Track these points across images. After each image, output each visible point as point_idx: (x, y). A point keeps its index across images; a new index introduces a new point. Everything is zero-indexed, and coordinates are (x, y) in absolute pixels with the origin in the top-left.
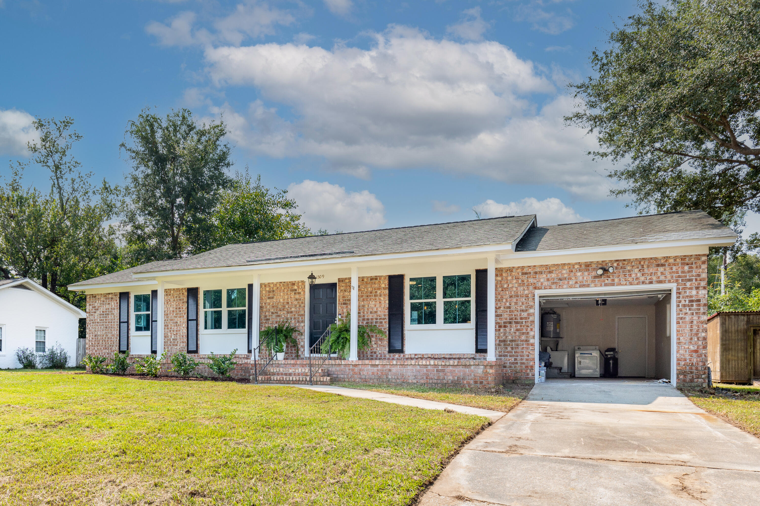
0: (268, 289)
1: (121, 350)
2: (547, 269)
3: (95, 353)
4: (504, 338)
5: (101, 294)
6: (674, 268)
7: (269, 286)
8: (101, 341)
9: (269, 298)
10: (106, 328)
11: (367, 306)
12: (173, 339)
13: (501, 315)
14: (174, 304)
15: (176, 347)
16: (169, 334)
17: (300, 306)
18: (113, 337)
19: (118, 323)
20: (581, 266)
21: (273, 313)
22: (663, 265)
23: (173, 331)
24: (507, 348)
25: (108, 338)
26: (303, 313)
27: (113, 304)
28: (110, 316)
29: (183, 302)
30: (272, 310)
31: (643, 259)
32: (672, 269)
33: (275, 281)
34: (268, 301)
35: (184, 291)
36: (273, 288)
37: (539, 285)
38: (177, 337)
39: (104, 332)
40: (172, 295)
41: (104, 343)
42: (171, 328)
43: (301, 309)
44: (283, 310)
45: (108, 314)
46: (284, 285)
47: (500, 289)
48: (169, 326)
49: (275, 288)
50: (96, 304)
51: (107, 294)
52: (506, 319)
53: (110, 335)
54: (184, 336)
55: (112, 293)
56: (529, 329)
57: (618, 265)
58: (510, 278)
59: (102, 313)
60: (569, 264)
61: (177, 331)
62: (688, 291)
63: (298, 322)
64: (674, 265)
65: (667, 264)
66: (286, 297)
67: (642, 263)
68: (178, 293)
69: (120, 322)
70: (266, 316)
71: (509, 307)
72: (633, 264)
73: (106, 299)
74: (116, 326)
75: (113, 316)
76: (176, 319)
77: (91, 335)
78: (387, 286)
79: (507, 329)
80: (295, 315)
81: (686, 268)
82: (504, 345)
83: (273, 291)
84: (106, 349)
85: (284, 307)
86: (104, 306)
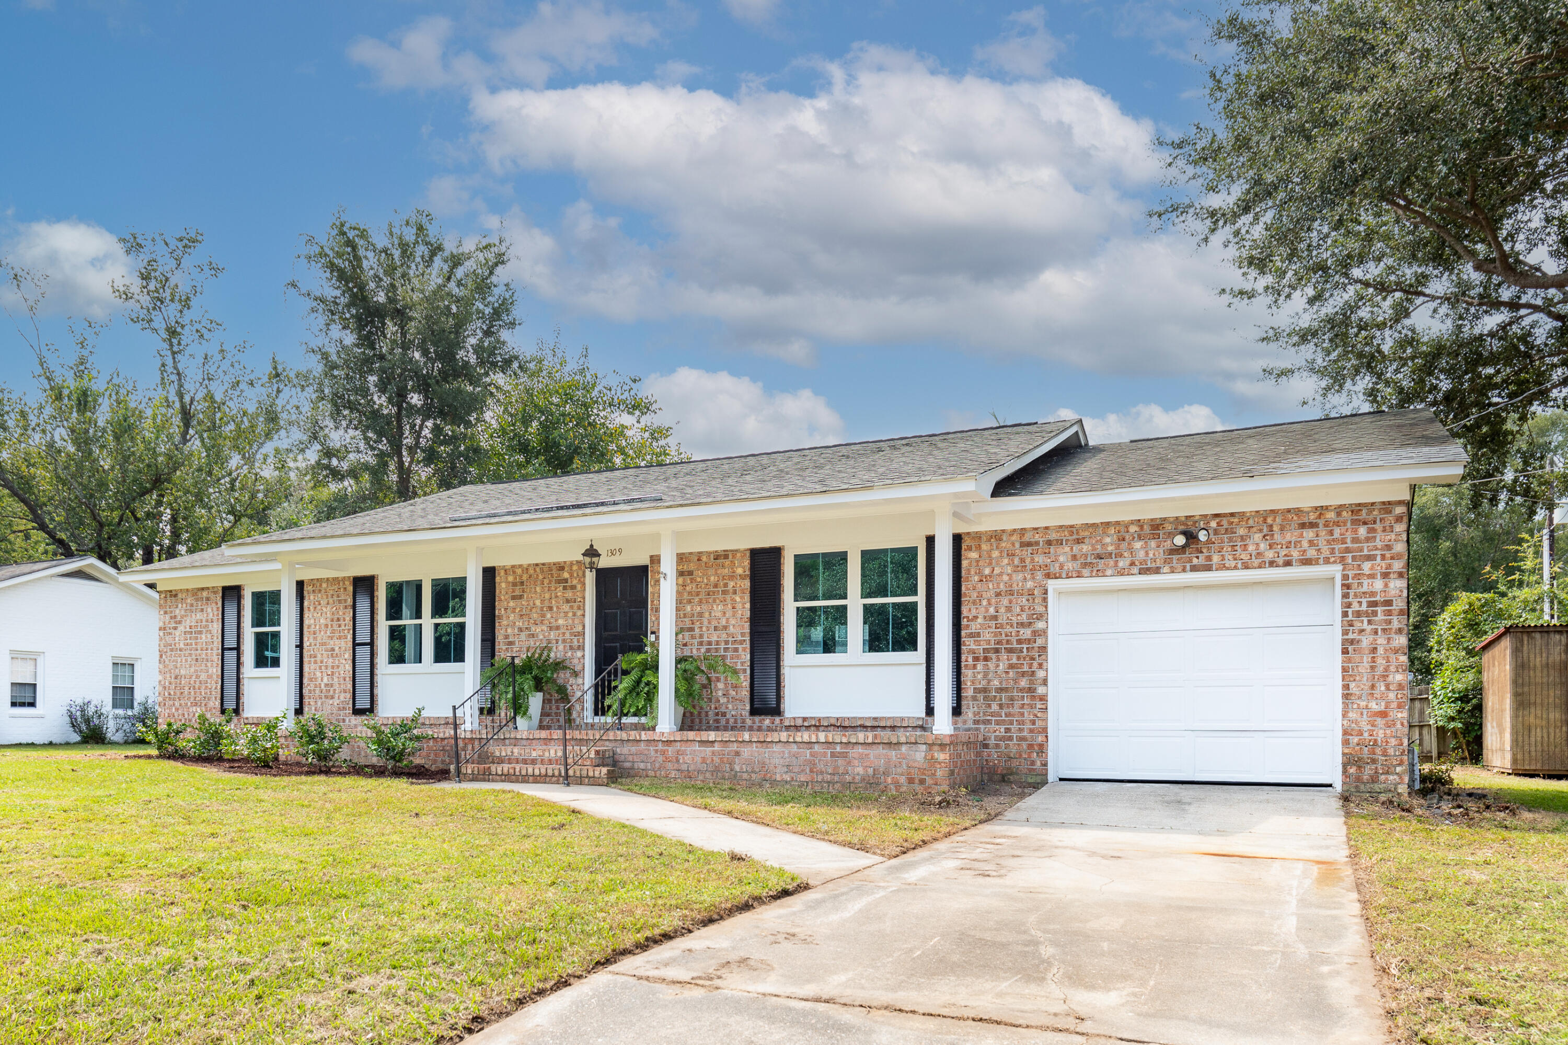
0: (511, 579)
1: (226, 707)
2: (1072, 533)
3: (176, 714)
4: (984, 683)
5: (187, 590)
6: (1337, 532)
7: (513, 574)
8: (187, 688)
9: (514, 598)
10: (197, 660)
11: (707, 615)
12: (326, 685)
13: (978, 635)
14: (328, 610)
15: (331, 702)
16: (318, 674)
17: (574, 615)
18: (208, 680)
19: (220, 651)
20: (1141, 527)
21: (520, 630)
22: (1313, 525)
23: (326, 667)
24: (990, 706)
25: (200, 683)
26: (580, 629)
27: (209, 610)
28: (203, 636)
29: (346, 607)
30: (519, 624)
31: (1272, 511)
32: (1331, 533)
33: (525, 561)
34: (512, 604)
35: (347, 583)
36: (521, 577)
37: (1055, 568)
38: (333, 679)
39: (192, 669)
40: (323, 591)
41: (193, 693)
42: (322, 662)
43: (577, 621)
44: (542, 622)
45: (200, 632)
46: (542, 571)
47: (976, 578)
48: (319, 658)
49: (525, 577)
51: (199, 589)
52: (988, 642)
53: (203, 676)
54: (347, 679)
55: (208, 588)
56: (1035, 664)
57: (1219, 524)
58: (995, 554)
59: (188, 629)
60: (1118, 523)
61: (333, 667)
62: (1366, 582)
63: (571, 648)
64: (1337, 524)
65: (1321, 522)
66: (547, 596)
67: (1269, 521)
68: (336, 587)
69: (223, 649)
70: (507, 637)
71: (995, 618)
72: (1251, 522)
73: (197, 600)
74: (214, 658)
75: (209, 636)
76: (332, 642)
77: (168, 676)
78: (748, 573)
79: (991, 665)
80: (564, 634)
81: (1362, 531)
82: (985, 698)
83: (522, 583)
84: (196, 705)
85: (543, 616)
86: (194, 616)
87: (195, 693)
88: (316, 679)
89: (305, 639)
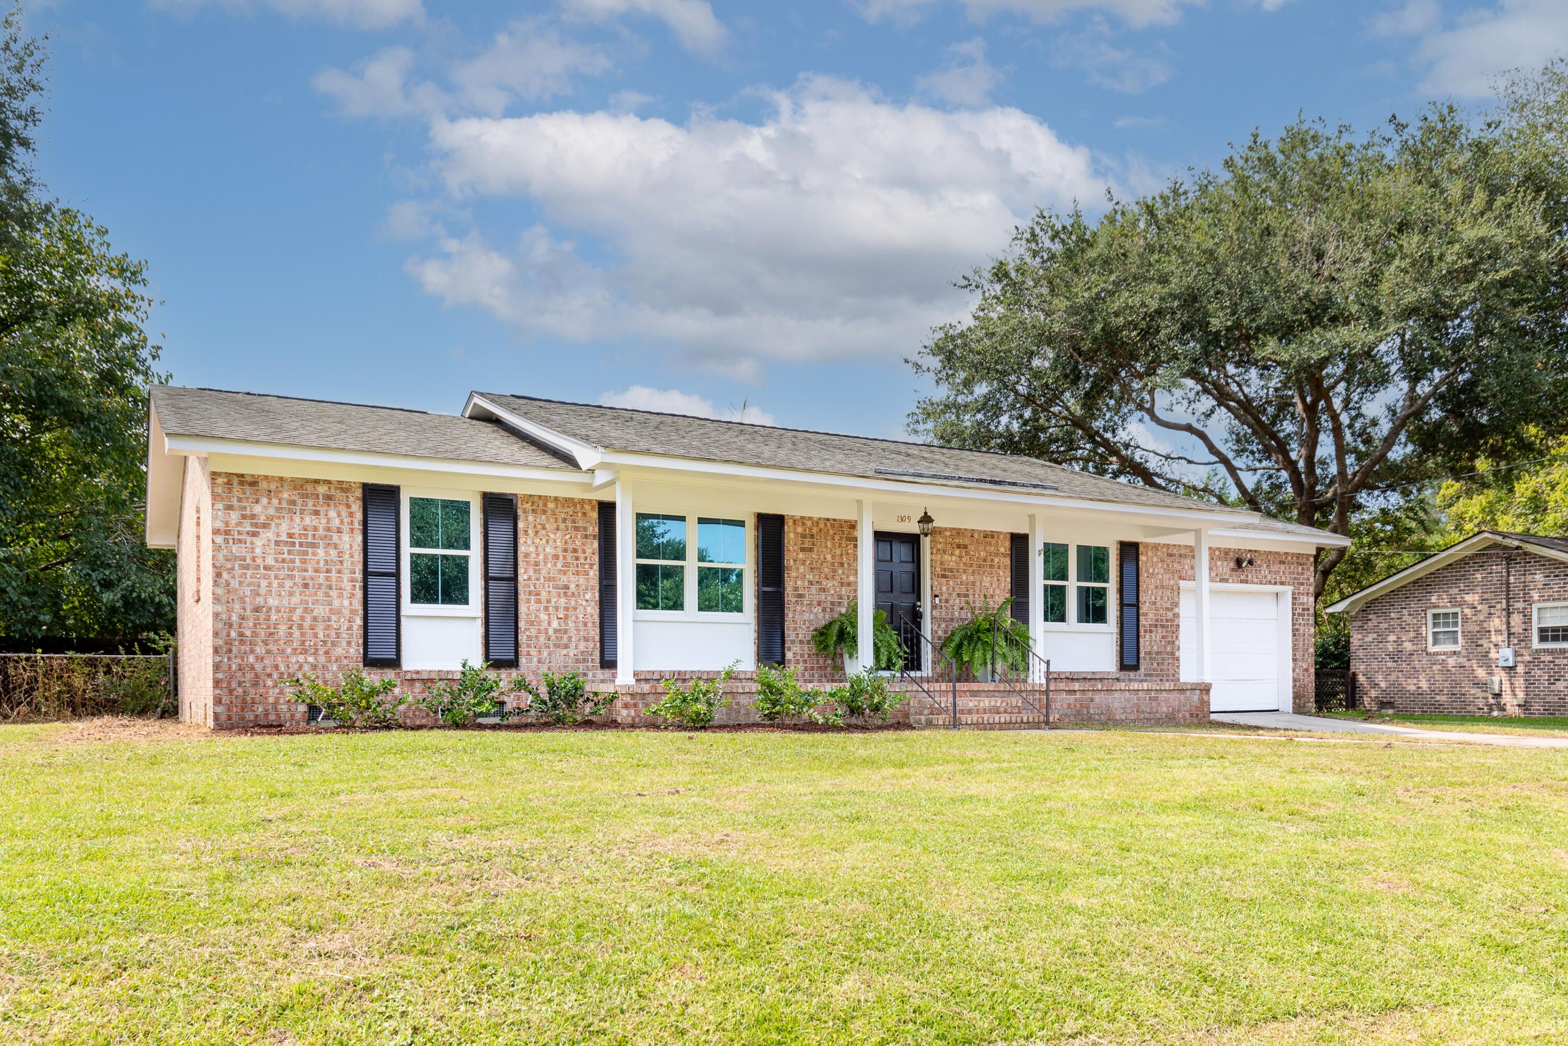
0: (800, 530)
1: (372, 655)
2: (1191, 551)
4: (1149, 648)
5: (281, 479)
6: (1292, 568)
7: (803, 524)
8: (283, 628)
9: (803, 550)
10: (306, 586)
12: (556, 631)
14: (558, 538)
15: (564, 652)
16: (543, 616)
18: (334, 618)
19: (359, 576)
20: (1220, 552)
21: (811, 583)
22: (1284, 563)
23: (557, 609)
25: (315, 619)
27: (332, 514)
28: (321, 552)
29: (586, 537)
30: (810, 577)
31: (1270, 552)
33: (817, 515)
34: (801, 556)
35: (587, 507)
36: (811, 529)
37: (1183, 573)
38: (567, 625)
39: (296, 600)
40: (549, 512)
41: (296, 633)
42: (548, 601)
44: (833, 577)
45: (314, 545)
46: (831, 526)
47: (1146, 575)
48: (544, 595)
49: (815, 531)
50: (258, 509)
51: (307, 481)
53: (320, 611)
54: (590, 625)
55: (329, 482)
57: (1251, 556)
59: (284, 537)
61: (567, 609)
62: (1301, 597)
64: (1292, 563)
66: (838, 552)
67: (1269, 557)
68: (571, 511)
69: (366, 573)
70: (796, 589)
72: (1262, 557)
73: (305, 496)
74: (347, 585)
75: (333, 552)
76: (564, 578)
77: (237, 606)
78: (1009, 553)
81: (1300, 569)
83: (812, 536)
84: (305, 651)
85: (834, 571)
86: (297, 519)
87: (303, 635)
88: (539, 623)
89: (521, 571)
